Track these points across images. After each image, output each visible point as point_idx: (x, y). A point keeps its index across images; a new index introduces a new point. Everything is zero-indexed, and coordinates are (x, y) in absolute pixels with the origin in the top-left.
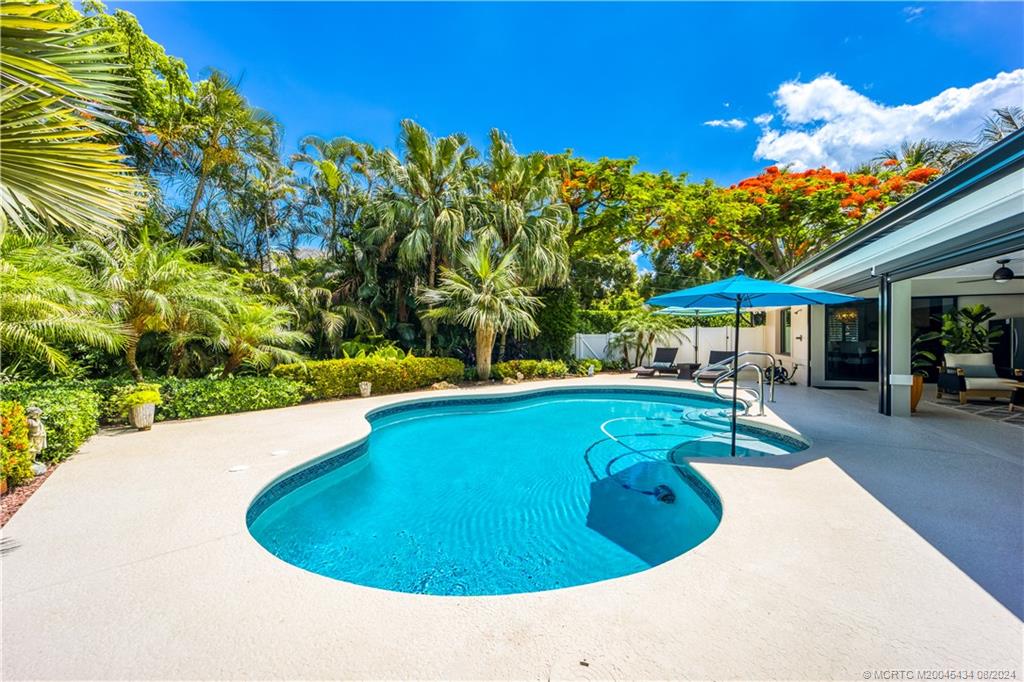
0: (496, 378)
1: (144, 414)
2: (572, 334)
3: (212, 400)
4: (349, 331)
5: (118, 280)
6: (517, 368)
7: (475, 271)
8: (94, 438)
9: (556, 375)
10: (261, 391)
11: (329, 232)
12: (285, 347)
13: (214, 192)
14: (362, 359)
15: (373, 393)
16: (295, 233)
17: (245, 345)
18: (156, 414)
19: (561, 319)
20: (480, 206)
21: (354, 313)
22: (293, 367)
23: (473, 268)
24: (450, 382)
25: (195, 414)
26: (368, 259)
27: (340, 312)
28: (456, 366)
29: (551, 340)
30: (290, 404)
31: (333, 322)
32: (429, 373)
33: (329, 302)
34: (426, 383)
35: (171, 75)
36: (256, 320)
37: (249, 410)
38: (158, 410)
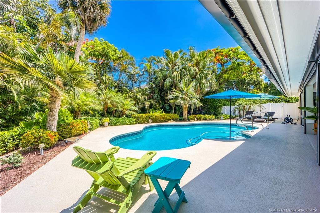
0: (189, 120)
1: (106, 124)
2: (221, 106)
3: (118, 122)
4: (151, 107)
5: (102, 98)
6: (196, 117)
7: (182, 89)
8: (98, 128)
9: (210, 119)
10: (127, 121)
11: (148, 81)
12: (132, 110)
13: (123, 75)
14: (151, 114)
15: (152, 123)
16: (140, 82)
17: (124, 110)
18: (108, 125)
19: (216, 101)
20: (185, 69)
21: (152, 102)
22: (134, 115)
23: (182, 88)
24: (174, 121)
25: (115, 125)
26: (156, 87)
27: (149, 102)
28: (176, 116)
29: (213, 109)
30: (133, 124)
31: (147, 104)
32: (168, 118)
33: (147, 99)
34: (166, 121)
35: (115, 51)
36: (127, 105)
37: (125, 125)
38: (109, 124)
